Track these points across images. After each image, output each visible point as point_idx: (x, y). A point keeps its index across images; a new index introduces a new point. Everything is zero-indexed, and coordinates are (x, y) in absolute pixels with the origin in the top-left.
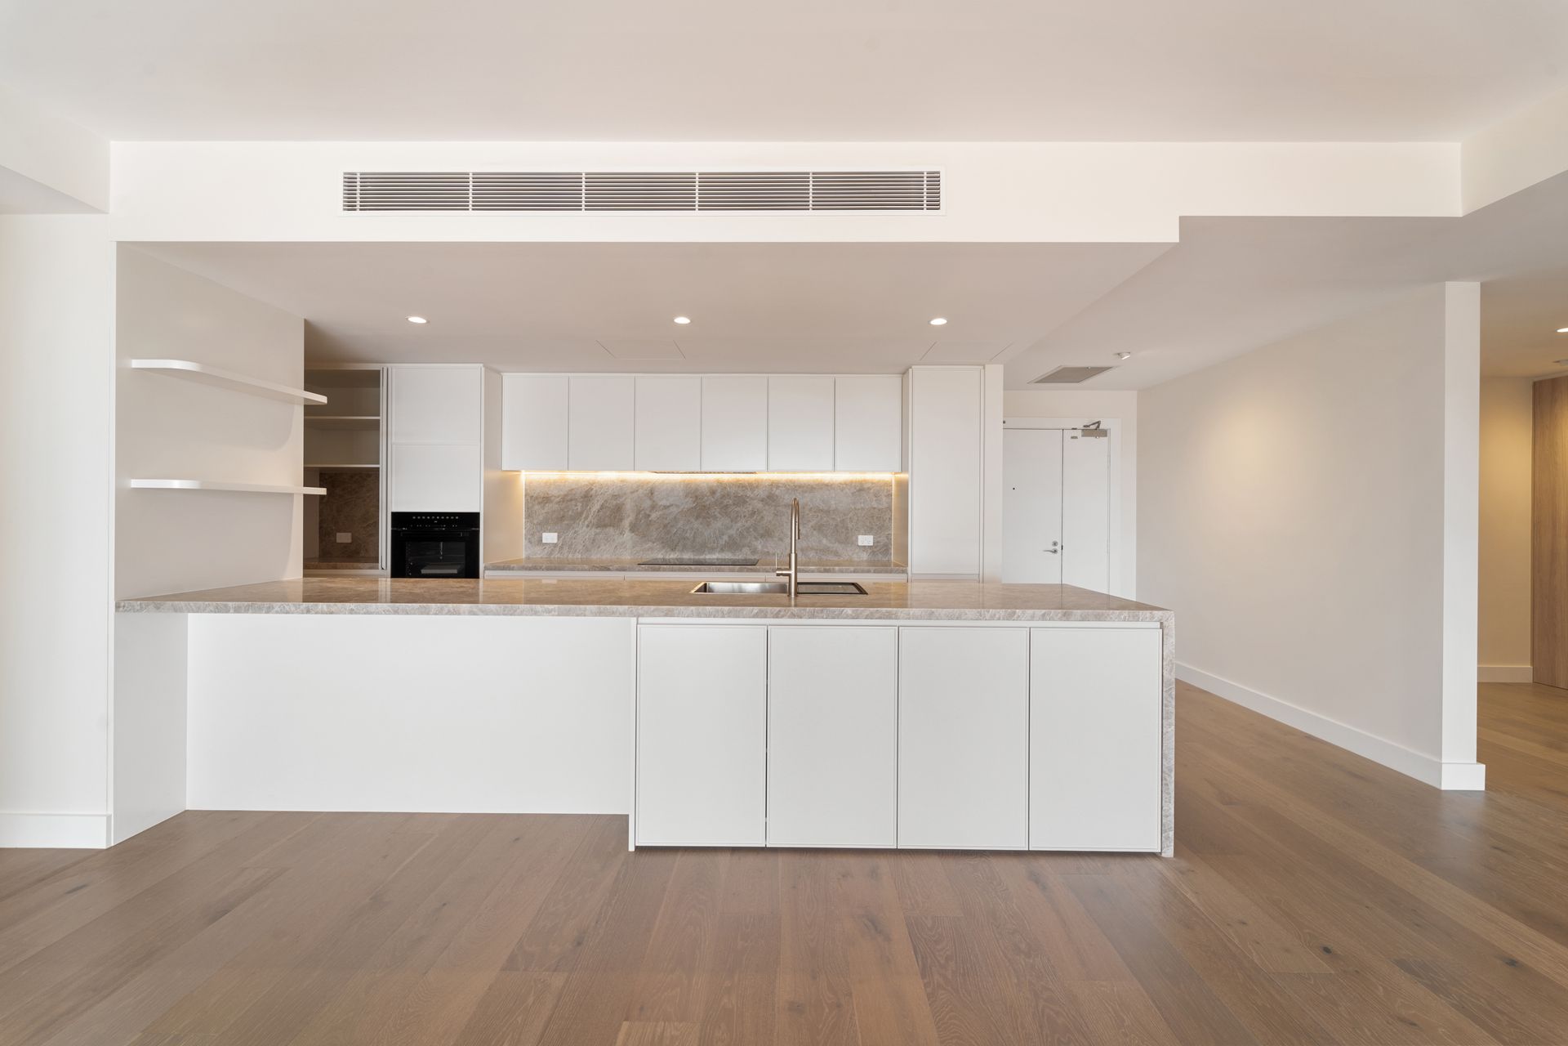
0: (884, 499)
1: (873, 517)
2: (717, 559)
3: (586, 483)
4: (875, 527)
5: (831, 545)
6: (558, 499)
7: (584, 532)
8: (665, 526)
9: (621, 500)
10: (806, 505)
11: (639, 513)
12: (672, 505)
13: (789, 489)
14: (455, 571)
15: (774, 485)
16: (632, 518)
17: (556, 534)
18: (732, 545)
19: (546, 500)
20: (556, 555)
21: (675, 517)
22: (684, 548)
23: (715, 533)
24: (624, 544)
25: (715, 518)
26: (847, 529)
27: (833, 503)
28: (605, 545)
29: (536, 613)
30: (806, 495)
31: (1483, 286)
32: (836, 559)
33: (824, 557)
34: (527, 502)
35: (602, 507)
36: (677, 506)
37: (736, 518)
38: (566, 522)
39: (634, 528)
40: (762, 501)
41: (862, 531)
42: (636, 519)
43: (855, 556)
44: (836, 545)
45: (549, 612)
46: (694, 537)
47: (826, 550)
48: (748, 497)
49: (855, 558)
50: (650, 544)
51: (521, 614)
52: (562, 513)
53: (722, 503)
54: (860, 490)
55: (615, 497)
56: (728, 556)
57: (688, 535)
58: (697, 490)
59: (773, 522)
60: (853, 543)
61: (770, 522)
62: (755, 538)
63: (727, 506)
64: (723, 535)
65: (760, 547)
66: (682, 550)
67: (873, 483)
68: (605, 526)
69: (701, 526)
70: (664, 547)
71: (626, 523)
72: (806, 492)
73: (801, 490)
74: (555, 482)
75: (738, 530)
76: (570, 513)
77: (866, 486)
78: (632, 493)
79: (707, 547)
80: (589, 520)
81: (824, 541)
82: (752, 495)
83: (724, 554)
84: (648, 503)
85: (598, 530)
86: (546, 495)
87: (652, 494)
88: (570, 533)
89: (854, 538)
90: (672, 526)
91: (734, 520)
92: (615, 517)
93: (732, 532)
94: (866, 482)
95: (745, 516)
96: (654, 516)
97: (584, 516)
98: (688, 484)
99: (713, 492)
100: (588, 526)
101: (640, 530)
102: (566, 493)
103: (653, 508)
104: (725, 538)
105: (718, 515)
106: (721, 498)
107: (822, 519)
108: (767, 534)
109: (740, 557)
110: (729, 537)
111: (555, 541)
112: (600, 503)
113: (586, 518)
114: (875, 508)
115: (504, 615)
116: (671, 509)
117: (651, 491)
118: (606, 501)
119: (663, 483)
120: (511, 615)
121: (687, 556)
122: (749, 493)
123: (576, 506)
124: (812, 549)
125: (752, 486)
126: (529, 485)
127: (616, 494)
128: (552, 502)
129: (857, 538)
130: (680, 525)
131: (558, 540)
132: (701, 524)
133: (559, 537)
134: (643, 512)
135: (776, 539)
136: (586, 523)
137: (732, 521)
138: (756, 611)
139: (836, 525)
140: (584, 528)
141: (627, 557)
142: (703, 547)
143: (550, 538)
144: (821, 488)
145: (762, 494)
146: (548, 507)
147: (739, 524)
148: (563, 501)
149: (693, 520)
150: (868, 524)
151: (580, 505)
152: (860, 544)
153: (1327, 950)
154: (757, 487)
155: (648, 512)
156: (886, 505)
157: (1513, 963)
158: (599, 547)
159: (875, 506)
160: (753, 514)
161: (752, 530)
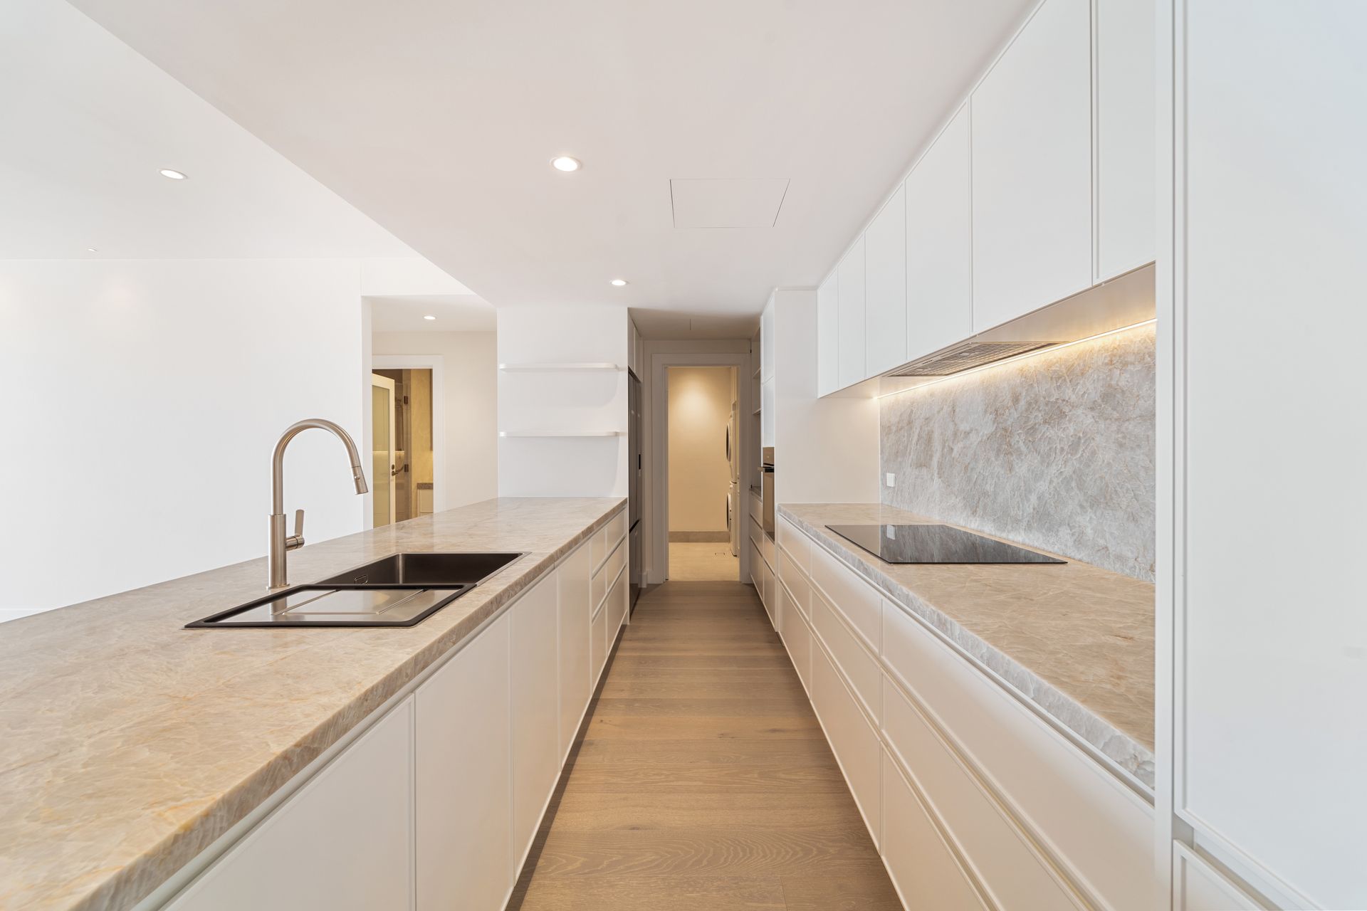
3: (909, 403)
6: (895, 428)
7: (909, 474)
9: (931, 425)
11: (944, 445)
12: (971, 431)
16: (939, 454)
17: (894, 476)
19: (889, 429)
20: (895, 503)
21: (975, 453)
24: (934, 497)
25: (1020, 455)
28: (922, 494)
34: (881, 433)
37: (1049, 455)
38: (899, 459)
39: (940, 470)
42: (942, 456)
52: (897, 446)
55: (927, 421)
57: (988, 487)
63: (1035, 428)
68: (921, 466)
71: (935, 462)
74: (893, 405)
76: (901, 447)
78: (939, 412)
80: (911, 456)
84: (951, 429)
86: (889, 424)
88: (902, 475)
91: (1046, 459)
92: (927, 453)
95: (1063, 450)
96: (956, 449)
97: (908, 450)
98: (988, 386)
100: (911, 466)
101: (946, 475)
102: (899, 419)
111: (893, 484)
112: (917, 432)
113: (910, 453)
116: (971, 438)
118: (921, 428)
123: (904, 437)
126: (881, 412)
128: (892, 432)
130: (980, 466)
132: (1002, 466)
133: (895, 480)
134: (947, 444)
136: (910, 461)
140: (909, 468)
143: (891, 480)
146: (890, 440)
148: (898, 431)
149: (993, 459)
151: (906, 434)
158: (918, 498)
160: (1074, 447)
161: (1073, 484)
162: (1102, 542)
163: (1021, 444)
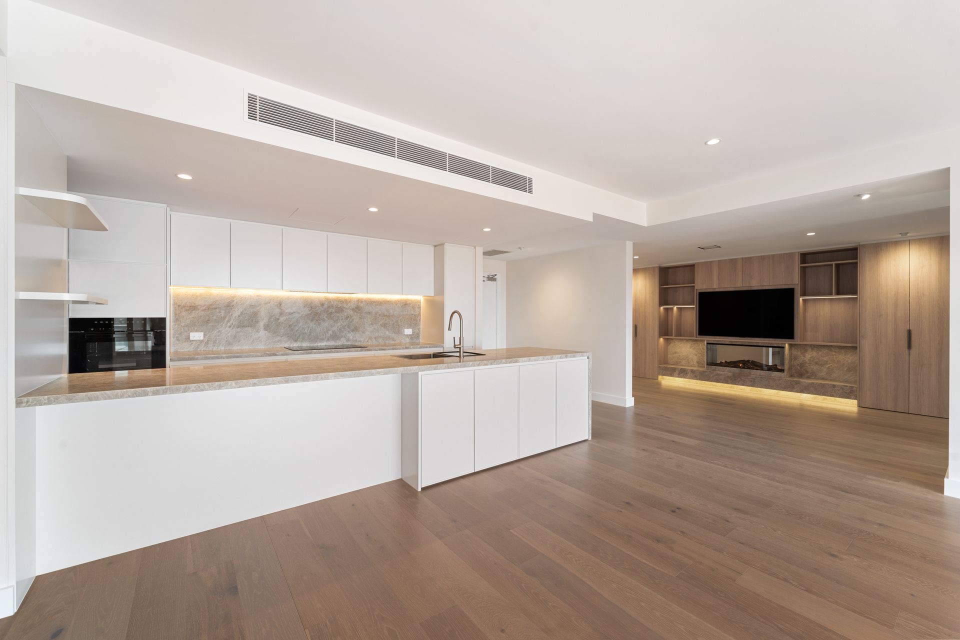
0: (417, 309)
1: (411, 319)
2: (325, 346)
3: (229, 296)
4: (413, 324)
5: (391, 335)
6: (204, 308)
7: (226, 331)
8: (290, 326)
9: (257, 309)
10: (378, 312)
11: (271, 317)
12: (295, 312)
13: (367, 303)
14: (134, 364)
15: (360, 301)
16: (265, 321)
17: (202, 333)
18: (335, 337)
19: (193, 308)
20: (202, 348)
21: (297, 320)
22: (304, 340)
23: (323, 330)
24: (260, 339)
25: (324, 320)
26: (399, 325)
27: (392, 311)
28: (244, 339)
29: (372, 374)
30: (377, 307)
31: (633, 243)
32: (393, 342)
33: (387, 342)
34: (175, 309)
35: (242, 313)
36: (298, 313)
37: (337, 320)
38: (211, 324)
39: (267, 328)
40: (353, 310)
41: (406, 326)
42: (269, 321)
43: (403, 340)
44: (394, 334)
45: (379, 373)
46: (310, 332)
47: (388, 338)
48: (345, 308)
49: (403, 341)
50: (279, 338)
51: (364, 375)
52: (207, 317)
53: (328, 311)
54: (405, 305)
55: (252, 306)
56: (332, 343)
57: (306, 331)
58: (312, 303)
59: (359, 323)
60: (402, 333)
61: (357, 322)
62: (349, 332)
63: (331, 313)
64: (329, 330)
65: (351, 337)
66: (302, 341)
67: (411, 301)
68: (244, 326)
69: (315, 326)
70: (289, 340)
71: (261, 324)
72: (377, 305)
73: (375, 303)
74: (201, 295)
75: (338, 327)
76: (215, 317)
77: (408, 302)
78: (266, 304)
79: (318, 338)
80: (231, 322)
81: (387, 333)
82: (347, 307)
83: (329, 343)
84: (277, 311)
85: (239, 330)
86: (193, 305)
87: (281, 305)
88: (215, 332)
89: (402, 331)
90: (295, 326)
91: (336, 321)
92: (252, 321)
93: (335, 329)
94: (408, 300)
95: (342, 319)
96: (282, 319)
97: (227, 320)
98: (306, 299)
99: (323, 305)
100: (230, 327)
101: (272, 329)
102: (211, 303)
103: (281, 314)
104: (330, 332)
105: (326, 319)
106: (328, 308)
107: (386, 320)
108: (356, 329)
109: (340, 344)
110: (333, 332)
111: (202, 338)
112: (240, 311)
113: (229, 321)
114: (412, 314)
115: (354, 377)
116: (294, 315)
117: (280, 303)
118: (245, 310)
119: (288, 298)
120: (358, 377)
121: (305, 344)
122: (345, 306)
123: (220, 312)
124: (381, 337)
125: (346, 301)
126: (177, 297)
127: (253, 304)
128: (198, 310)
129: (404, 330)
130: (301, 324)
131: (204, 337)
132: (315, 324)
133: (205, 335)
134: (273, 317)
135: (361, 332)
136: (229, 324)
137: (335, 322)
138: (471, 364)
139: (393, 324)
140: (227, 328)
141: (261, 347)
142: (316, 339)
143: (197, 336)
144: (386, 303)
145: (353, 306)
146: (194, 314)
147: (339, 324)
148: (209, 309)
149: (309, 322)
150: (409, 323)
151: (223, 312)
152: (406, 334)
153: (644, 450)
154: (350, 302)
155: (277, 317)
156: (417, 313)
157: (673, 441)
158: (239, 341)
159: (413, 313)
160: (347, 318)
161: (346, 327)
162: (355, 339)
163: (325, 317)
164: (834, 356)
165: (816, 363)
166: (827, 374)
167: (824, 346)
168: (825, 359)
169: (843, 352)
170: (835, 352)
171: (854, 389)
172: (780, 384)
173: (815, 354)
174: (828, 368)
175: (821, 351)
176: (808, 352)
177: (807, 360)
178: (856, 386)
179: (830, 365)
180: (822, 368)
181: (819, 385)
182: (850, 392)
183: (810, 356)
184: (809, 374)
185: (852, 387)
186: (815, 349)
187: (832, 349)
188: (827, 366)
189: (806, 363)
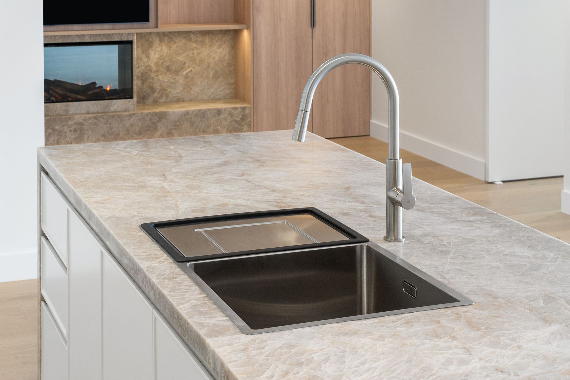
164: (195, 51)
165: (168, 69)
166: (184, 89)
167: (179, 34)
168: (181, 58)
169: (207, 40)
170: (196, 42)
171: (247, 111)
172: (132, 125)
173: (165, 49)
174: (186, 77)
175: (175, 42)
176: (154, 48)
177: (152, 65)
178: (250, 106)
179: (188, 70)
180: (177, 77)
181: (196, 115)
182: (242, 119)
183: (157, 56)
184: (156, 95)
185: (244, 109)
186: (166, 38)
187: (192, 36)
188: (185, 73)
189: (151, 71)
